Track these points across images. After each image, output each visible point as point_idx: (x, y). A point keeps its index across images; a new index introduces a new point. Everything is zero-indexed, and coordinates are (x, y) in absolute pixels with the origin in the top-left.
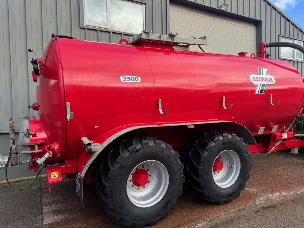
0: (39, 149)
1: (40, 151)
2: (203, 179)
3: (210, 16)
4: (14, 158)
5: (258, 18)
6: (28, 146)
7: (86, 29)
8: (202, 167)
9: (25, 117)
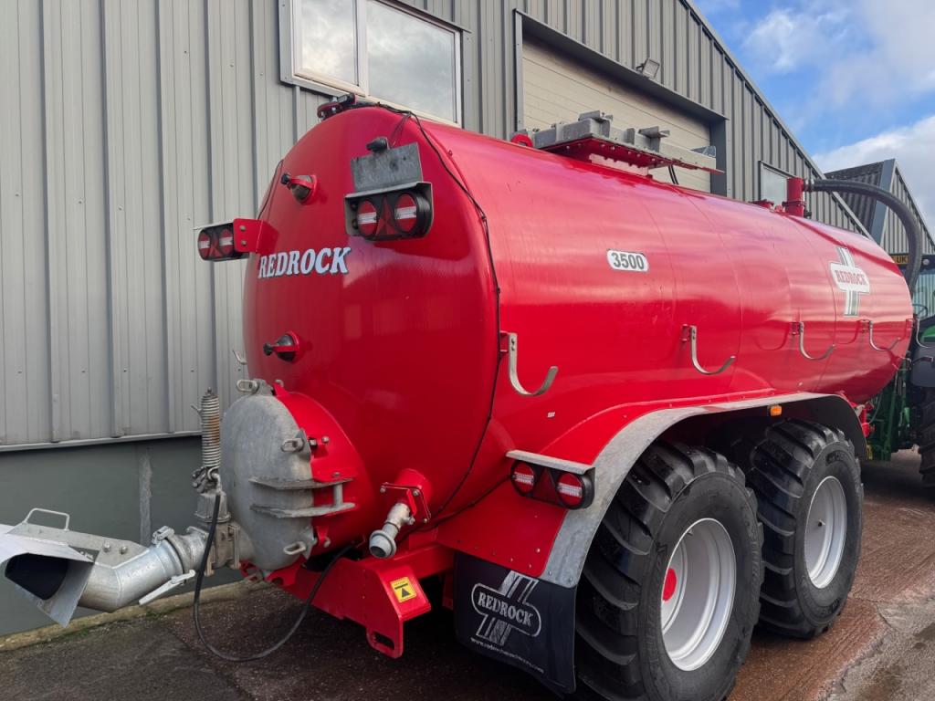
0: (345, 500)
1: (351, 505)
2: (793, 566)
3: (610, 90)
4: (223, 538)
5: (717, 110)
6: (307, 490)
7: (298, 89)
8: (792, 533)
9: (256, 385)
